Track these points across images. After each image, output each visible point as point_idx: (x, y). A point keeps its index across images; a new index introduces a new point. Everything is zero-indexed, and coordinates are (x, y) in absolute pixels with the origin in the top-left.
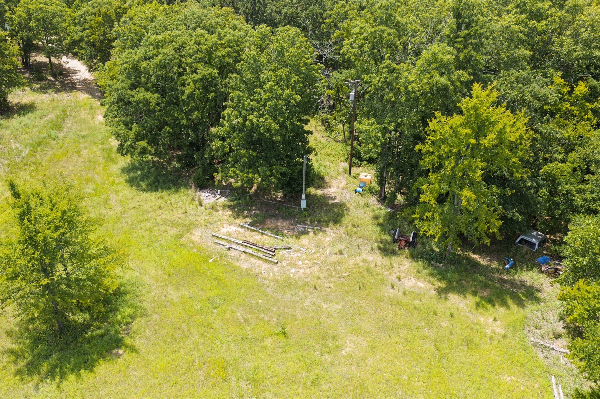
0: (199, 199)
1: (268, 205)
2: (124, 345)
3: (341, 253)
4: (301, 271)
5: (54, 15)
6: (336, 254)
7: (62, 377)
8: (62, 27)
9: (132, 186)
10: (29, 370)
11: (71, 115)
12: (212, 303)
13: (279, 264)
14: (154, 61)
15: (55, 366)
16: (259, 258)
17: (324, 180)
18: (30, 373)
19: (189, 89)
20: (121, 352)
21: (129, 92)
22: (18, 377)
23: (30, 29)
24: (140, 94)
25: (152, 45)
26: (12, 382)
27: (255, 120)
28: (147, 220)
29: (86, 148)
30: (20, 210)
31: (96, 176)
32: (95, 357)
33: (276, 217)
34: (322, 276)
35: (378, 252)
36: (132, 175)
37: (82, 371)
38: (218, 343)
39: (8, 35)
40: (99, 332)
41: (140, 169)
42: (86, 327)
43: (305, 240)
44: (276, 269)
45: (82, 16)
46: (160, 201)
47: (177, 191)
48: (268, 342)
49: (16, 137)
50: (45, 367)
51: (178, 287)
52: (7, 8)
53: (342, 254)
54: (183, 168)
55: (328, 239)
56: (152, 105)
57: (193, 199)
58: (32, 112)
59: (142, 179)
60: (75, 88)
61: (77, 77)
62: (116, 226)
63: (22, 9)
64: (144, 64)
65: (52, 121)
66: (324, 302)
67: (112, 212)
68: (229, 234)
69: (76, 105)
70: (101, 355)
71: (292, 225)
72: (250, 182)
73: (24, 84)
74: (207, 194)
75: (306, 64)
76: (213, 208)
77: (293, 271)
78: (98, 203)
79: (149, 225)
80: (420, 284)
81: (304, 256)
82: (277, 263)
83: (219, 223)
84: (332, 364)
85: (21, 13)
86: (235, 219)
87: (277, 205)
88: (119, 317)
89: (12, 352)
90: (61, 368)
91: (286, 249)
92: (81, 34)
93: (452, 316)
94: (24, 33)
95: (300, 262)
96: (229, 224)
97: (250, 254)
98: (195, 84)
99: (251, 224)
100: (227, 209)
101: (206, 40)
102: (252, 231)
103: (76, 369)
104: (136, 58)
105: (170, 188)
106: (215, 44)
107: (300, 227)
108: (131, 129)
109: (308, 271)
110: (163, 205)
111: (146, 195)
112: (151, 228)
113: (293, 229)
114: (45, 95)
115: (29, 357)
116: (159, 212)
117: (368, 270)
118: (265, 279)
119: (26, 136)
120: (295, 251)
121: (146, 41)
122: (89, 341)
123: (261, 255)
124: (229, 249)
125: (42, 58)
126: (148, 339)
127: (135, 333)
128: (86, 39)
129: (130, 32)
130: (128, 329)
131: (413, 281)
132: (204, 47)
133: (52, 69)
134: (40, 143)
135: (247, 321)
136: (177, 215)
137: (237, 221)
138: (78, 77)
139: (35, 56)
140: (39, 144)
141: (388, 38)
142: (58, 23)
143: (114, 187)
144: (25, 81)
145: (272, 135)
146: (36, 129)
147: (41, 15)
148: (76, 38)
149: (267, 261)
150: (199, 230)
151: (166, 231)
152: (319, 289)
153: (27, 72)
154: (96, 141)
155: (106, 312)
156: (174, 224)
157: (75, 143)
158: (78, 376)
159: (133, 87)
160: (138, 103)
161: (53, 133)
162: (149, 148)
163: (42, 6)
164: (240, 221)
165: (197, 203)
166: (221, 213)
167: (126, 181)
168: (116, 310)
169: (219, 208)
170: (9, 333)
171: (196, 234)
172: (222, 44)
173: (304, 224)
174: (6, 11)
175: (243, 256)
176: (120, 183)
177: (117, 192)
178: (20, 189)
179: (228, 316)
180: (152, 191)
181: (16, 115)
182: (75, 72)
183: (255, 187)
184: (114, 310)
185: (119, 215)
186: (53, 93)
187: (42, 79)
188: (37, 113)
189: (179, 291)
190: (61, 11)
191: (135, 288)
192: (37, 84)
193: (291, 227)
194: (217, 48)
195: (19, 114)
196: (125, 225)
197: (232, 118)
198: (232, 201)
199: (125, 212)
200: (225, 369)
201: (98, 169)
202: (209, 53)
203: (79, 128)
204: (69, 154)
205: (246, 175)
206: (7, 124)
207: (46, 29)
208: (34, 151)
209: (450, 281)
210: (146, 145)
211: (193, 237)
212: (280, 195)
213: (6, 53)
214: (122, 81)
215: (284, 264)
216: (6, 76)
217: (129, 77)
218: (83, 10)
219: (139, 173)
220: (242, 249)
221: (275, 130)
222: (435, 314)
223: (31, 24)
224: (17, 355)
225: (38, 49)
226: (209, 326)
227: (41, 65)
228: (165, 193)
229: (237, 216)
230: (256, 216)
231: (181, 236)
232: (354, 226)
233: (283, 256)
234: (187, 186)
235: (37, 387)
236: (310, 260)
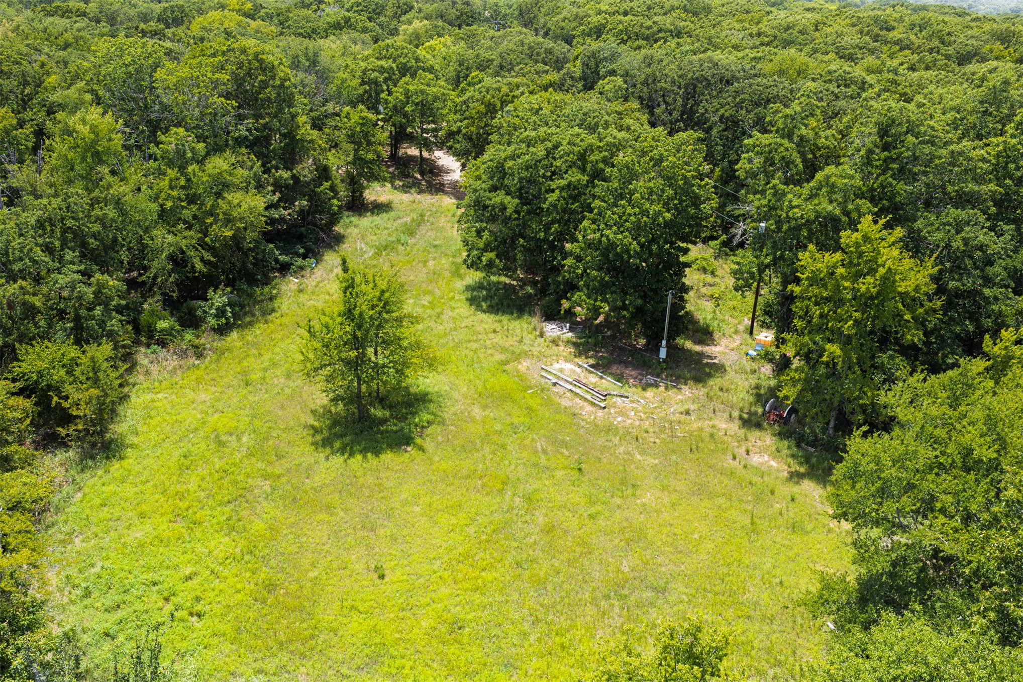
0: (542, 329)
1: (622, 349)
2: (414, 443)
3: (688, 413)
4: (629, 421)
5: (436, 98)
6: (682, 413)
7: (350, 455)
8: (441, 114)
9: (471, 305)
10: (323, 443)
11: (428, 221)
12: (514, 428)
13: (606, 410)
14: (519, 161)
15: (347, 445)
16: (586, 400)
17: (712, 335)
18: (324, 445)
19: (552, 198)
20: (409, 449)
21: (487, 194)
22: (313, 447)
23: (405, 115)
24: (499, 198)
25: (524, 142)
26: (307, 449)
27: (611, 236)
28: (476, 341)
29: (434, 259)
30: (344, 285)
31: (436, 290)
32: (384, 446)
33: (626, 364)
34: (651, 430)
35: (738, 423)
36: (475, 293)
37: (369, 455)
38: (507, 462)
39: (382, 120)
40: (394, 428)
41: (486, 290)
42: (384, 421)
43: (650, 393)
44: (600, 413)
45: (465, 102)
46: (497, 324)
47: (519, 318)
48: (559, 474)
49: (363, 238)
50: (337, 444)
51: (485, 407)
52: (385, 87)
53: (690, 414)
54: (536, 295)
55: (680, 397)
56: (509, 212)
57: (535, 329)
58: (387, 212)
59: (485, 299)
60: (443, 191)
61: (448, 178)
62: (441, 341)
63: (401, 90)
64: (510, 163)
65: (406, 224)
66: (639, 454)
67: (441, 327)
68: (561, 370)
69: (437, 211)
70: (390, 446)
71: (643, 375)
72: (596, 311)
73: (385, 180)
74: (553, 326)
75: (685, 178)
76: (555, 342)
77: (620, 419)
78: (429, 316)
79: (475, 346)
80: (773, 463)
81: (640, 408)
82: (604, 408)
83: (555, 358)
84: (619, 507)
85: (398, 94)
86: (575, 356)
87: (634, 351)
88: (417, 420)
89: (312, 427)
90: (352, 448)
91: (622, 396)
92: (459, 124)
93: (793, 500)
94: (398, 119)
95: (633, 413)
96: (566, 361)
97: (576, 394)
98: (560, 192)
99: (592, 366)
100: (570, 345)
101: (582, 140)
102: (591, 372)
103: (364, 451)
104: (503, 155)
105: (512, 313)
106: (591, 145)
107: (650, 379)
108: (481, 237)
109: (637, 423)
110: (497, 329)
111: (483, 316)
112: (476, 349)
113: (641, 380)
114: (407, 195)
115: (326, 433)
116: (492, 335)
117: (712, 436)
118: (583, 420)
119: (374, 238)
120: (632, 402)
121: (518, 137)
122: (382, 433)
123: (588, 397)
124: (555, 384)
125: (414, 151)
126: (438, 444)
127: (427, 436)
128: (464, 131)
129: (509, 126)
130: (422, 432)
131: (766, 458)
132: (576, 149)
133: (421, 165)
134: (386, 246)
135: (545, 452)
136: (511, 341)
137: (576, 360)
138: (450, 178)
139: (407, 148)
140: (386, 248)
141: (784, 154)
142: (438, 109)
143: (453, 303)
144: (387, 175)
145: (630, 257)
146: (386, 232)
147: (420, 99)
148: (454, 128)
149: (593, 404)
150: (529, 361)
151: (492, 355)
152: (641, 441)
153: (392, 166)
154: (448, 252)
155: (407, 414)
156: (504, 350)
157: (424, 251)
158: (365, 457)
159: (494, 189)
160: (494, 207)
161: (403, 238)
162: (497, 261)
163: (423, 87)
164: (581, 361)
165: (538, 333)
166: (561, 348)
167: (467, 299)
168: (416, 413)
169: (560, 343)
170: (314, 412)
171: (525, 364)
172: (599, 147)
173: (658, 376)
174: (383, 91)
175: (568, 394)
176: (459, 300)
177: (453, 309)
178: (350, 265)
179: (527, 442)
180: (491, 313)
181: (369, 214)
182: (448, 172)
183: (601, 318)
184: (414, 414)
185: (448, 331)
186: (415, 194)
187: (407, 176)
188: (392, 214)
189: (484, 410)
190: (443, 94)
191: (441, 399)
192: (400, 180)
193: (640, 377)
194: (593, 151)
195: (373, 213)
196: (450, 342)
197: (589, 231)
198: (580, 338)
199: (455, 330)
200: (504, 483)
201: (441, 283)
202: (582, 156)
203: (433, 236)
204: (414, 263)
205: (592, 302)
206: (358, 222)
207: (423, 115)
208: (378, 254)
209: (812, 467)
210: (494, 257)
211: (520, 367)
212: (642, 341)
213: (373, 140)
214: (484, 182)
215: (612, 411)
216: (368, 167)
217: (491, 178)
218: (468, 94)
219: (485, 293)
220: (570, 387)
221: (635, 251)
222: (772, 492)
223: (406, 109)
224: (316, 431)
225: (411, 139)
226: (503, 447)
227: (411, 158)
228: (505, 318)
229: (579, 354)
230: (602, 358)
231: (507, 363)
232: (721, 390)
233: (615, 403)
234: (531, 313)
235: (327, 458)
236: (645, 413)
